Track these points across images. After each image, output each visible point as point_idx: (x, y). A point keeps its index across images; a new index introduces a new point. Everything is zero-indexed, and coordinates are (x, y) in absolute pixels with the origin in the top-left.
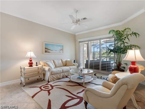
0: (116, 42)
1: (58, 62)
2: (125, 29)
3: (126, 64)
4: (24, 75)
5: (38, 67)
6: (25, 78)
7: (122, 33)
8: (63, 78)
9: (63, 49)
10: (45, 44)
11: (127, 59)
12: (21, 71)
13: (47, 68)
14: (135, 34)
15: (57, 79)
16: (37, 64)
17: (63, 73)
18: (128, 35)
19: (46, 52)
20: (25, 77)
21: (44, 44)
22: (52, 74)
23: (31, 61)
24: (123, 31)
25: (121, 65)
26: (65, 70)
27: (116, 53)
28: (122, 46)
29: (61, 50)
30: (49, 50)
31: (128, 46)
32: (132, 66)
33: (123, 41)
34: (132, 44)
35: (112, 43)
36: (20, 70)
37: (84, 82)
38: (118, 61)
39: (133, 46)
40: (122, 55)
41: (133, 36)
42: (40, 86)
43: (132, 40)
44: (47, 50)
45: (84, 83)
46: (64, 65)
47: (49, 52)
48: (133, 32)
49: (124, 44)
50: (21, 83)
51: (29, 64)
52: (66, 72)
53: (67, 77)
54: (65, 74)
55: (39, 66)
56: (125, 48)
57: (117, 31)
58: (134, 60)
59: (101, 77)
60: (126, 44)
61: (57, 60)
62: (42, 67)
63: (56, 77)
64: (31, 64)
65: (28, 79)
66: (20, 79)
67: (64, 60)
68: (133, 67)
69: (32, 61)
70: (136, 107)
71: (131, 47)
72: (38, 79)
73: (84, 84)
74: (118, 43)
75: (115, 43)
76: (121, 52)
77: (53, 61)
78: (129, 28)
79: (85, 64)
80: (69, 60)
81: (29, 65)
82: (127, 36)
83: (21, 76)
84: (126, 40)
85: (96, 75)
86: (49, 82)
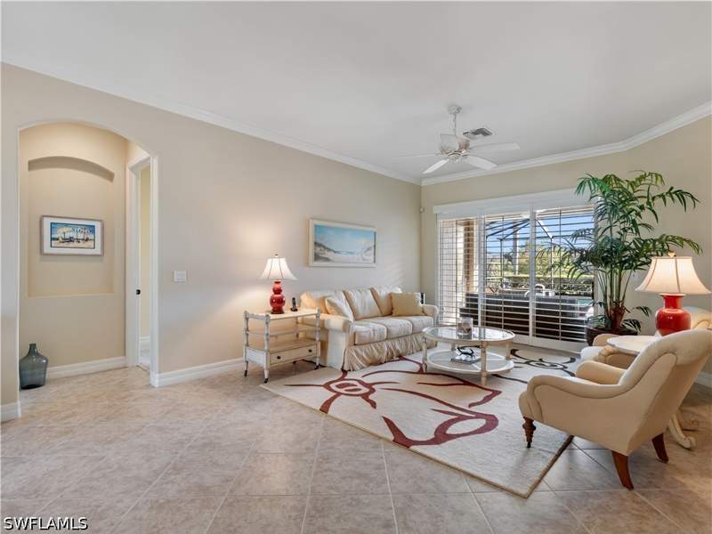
0: (604, 224)
1: (364, 300)
2: (643, 177)
3: (645, 310)
4: (268, 340)
5: (296, 318)
6: (270, 353)
7: (630, 190)
8: (390, 360)
9: (375, 246)
10: (316, 226)
11: (649, 289)
12: (247, 330)
13: (335, 321)
14: (681, 195)
15: (371, 364)
16: (294, 304)
17: (389, 343)
18: (653, 198)
19: (317, 257)
20: (269, 351)
21: (312, 229)
22: (355, 341)
23: (278, 291)
24: (632, 184)
25: (622, 315)
26: (395, 331)
27: (606, 264)
28: (630, 238)
29: (369, 249)
30: (329, 250)
31: (655, 241)
32: (666, 311)
33: (634, 222)
34: (671, 232)
35: (585, 227)
36: (244, 326)
37: (484, 370)
38: (611, 297)
39: (673, 239)
40: (626, 273)
41: (674, 205)
42: (323, 383)
43: (669, 219)
44: (320, 252)
45: (484, 374)
46: (385, 310)
47: (327, 260)
48: (672, 188)
49: (637, 231)
50: (246, 371)
51: (272, 302)
52: (398, 338)
53: (401, 357)
54: (398, 347)
55: (302, 312)
56: (641, 250)
57: (606, 179)
58: (673, 291)
59: (541, 360)
60: (645, 234)
61: (358, 293)
62: (318, 316)
63: (367, 354)
64: (277, 305)
65: (279, 358)
66: (243, 359)
67: (383, 293)
68: (670, 315)
69: (282, 293)
70: (679, 440)
71: (663, 246)
72: (294, 362)
73: (483, 379)
74: (611, 227)
75: (596, 227)
76: (623, 263)
77: (344, 293)
78: (657, 175)
79: (462, 310)
80: (400, 292)
81: (271, 308)
82: (648, 203)
83: (247, 345)
84: (647, 217)
85: (517, 353)
86: (345, 372)
